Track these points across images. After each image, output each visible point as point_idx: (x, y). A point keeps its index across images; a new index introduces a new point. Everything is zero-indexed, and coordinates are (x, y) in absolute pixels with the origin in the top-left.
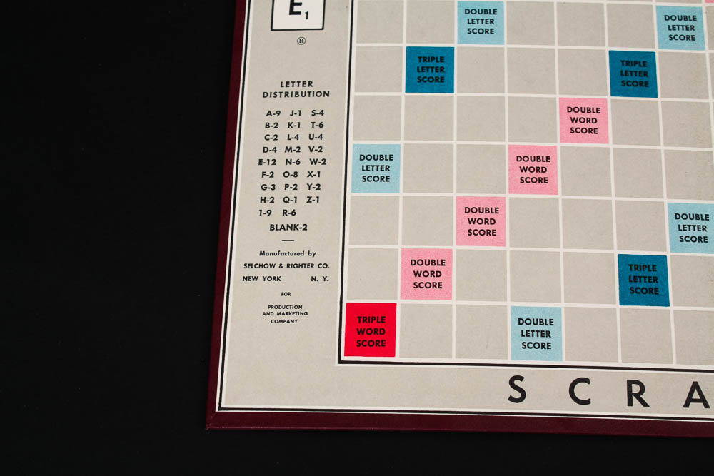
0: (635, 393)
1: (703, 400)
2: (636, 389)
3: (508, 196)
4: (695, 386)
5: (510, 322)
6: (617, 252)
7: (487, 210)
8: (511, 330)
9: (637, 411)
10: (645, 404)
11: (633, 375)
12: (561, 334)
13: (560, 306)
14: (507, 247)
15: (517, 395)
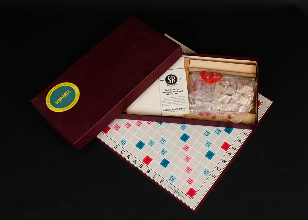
0: (129, 157)
1: (135, 163)
2: (129, 156)
3: (133, 125)
4: (136, 161)
5: (122, 139)
6: (140, 140)
7: (130, 125)
8: (121, 140)
9: (127, 159)
10: (129, 158)
11: (130, 154)
12: (126, 144)
13: (129, 141)
14: (128, 131)
15: (116, 148)
